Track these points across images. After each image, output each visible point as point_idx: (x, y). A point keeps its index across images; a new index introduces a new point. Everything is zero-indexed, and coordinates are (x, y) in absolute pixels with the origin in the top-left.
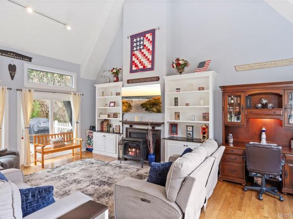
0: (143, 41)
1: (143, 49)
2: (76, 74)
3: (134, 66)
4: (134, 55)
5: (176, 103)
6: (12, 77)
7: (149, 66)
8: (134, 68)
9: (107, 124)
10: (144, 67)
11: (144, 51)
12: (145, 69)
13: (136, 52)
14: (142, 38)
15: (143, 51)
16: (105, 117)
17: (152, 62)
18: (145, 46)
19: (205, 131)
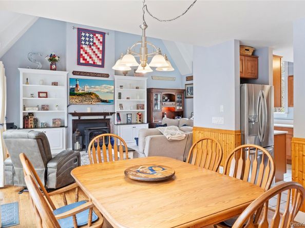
0: (93, 38)
1: (93, 46)
3: (81, 59)
4: (82, 48)
5: (120, 97)
7: (99, 63)
8: (82, 61)
10: (94, 63)
11: (94, 48)
12: (94, 65)
13: (84, 46)
14: (91, 36)
15: (92, 47)
17: (103, 60)
18: (95, 43)
19: (141, 116)
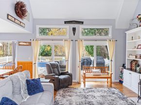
2: (111, 26)
6: (74, 34)
9: (136, 64)
16: (133, 58)
